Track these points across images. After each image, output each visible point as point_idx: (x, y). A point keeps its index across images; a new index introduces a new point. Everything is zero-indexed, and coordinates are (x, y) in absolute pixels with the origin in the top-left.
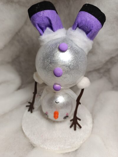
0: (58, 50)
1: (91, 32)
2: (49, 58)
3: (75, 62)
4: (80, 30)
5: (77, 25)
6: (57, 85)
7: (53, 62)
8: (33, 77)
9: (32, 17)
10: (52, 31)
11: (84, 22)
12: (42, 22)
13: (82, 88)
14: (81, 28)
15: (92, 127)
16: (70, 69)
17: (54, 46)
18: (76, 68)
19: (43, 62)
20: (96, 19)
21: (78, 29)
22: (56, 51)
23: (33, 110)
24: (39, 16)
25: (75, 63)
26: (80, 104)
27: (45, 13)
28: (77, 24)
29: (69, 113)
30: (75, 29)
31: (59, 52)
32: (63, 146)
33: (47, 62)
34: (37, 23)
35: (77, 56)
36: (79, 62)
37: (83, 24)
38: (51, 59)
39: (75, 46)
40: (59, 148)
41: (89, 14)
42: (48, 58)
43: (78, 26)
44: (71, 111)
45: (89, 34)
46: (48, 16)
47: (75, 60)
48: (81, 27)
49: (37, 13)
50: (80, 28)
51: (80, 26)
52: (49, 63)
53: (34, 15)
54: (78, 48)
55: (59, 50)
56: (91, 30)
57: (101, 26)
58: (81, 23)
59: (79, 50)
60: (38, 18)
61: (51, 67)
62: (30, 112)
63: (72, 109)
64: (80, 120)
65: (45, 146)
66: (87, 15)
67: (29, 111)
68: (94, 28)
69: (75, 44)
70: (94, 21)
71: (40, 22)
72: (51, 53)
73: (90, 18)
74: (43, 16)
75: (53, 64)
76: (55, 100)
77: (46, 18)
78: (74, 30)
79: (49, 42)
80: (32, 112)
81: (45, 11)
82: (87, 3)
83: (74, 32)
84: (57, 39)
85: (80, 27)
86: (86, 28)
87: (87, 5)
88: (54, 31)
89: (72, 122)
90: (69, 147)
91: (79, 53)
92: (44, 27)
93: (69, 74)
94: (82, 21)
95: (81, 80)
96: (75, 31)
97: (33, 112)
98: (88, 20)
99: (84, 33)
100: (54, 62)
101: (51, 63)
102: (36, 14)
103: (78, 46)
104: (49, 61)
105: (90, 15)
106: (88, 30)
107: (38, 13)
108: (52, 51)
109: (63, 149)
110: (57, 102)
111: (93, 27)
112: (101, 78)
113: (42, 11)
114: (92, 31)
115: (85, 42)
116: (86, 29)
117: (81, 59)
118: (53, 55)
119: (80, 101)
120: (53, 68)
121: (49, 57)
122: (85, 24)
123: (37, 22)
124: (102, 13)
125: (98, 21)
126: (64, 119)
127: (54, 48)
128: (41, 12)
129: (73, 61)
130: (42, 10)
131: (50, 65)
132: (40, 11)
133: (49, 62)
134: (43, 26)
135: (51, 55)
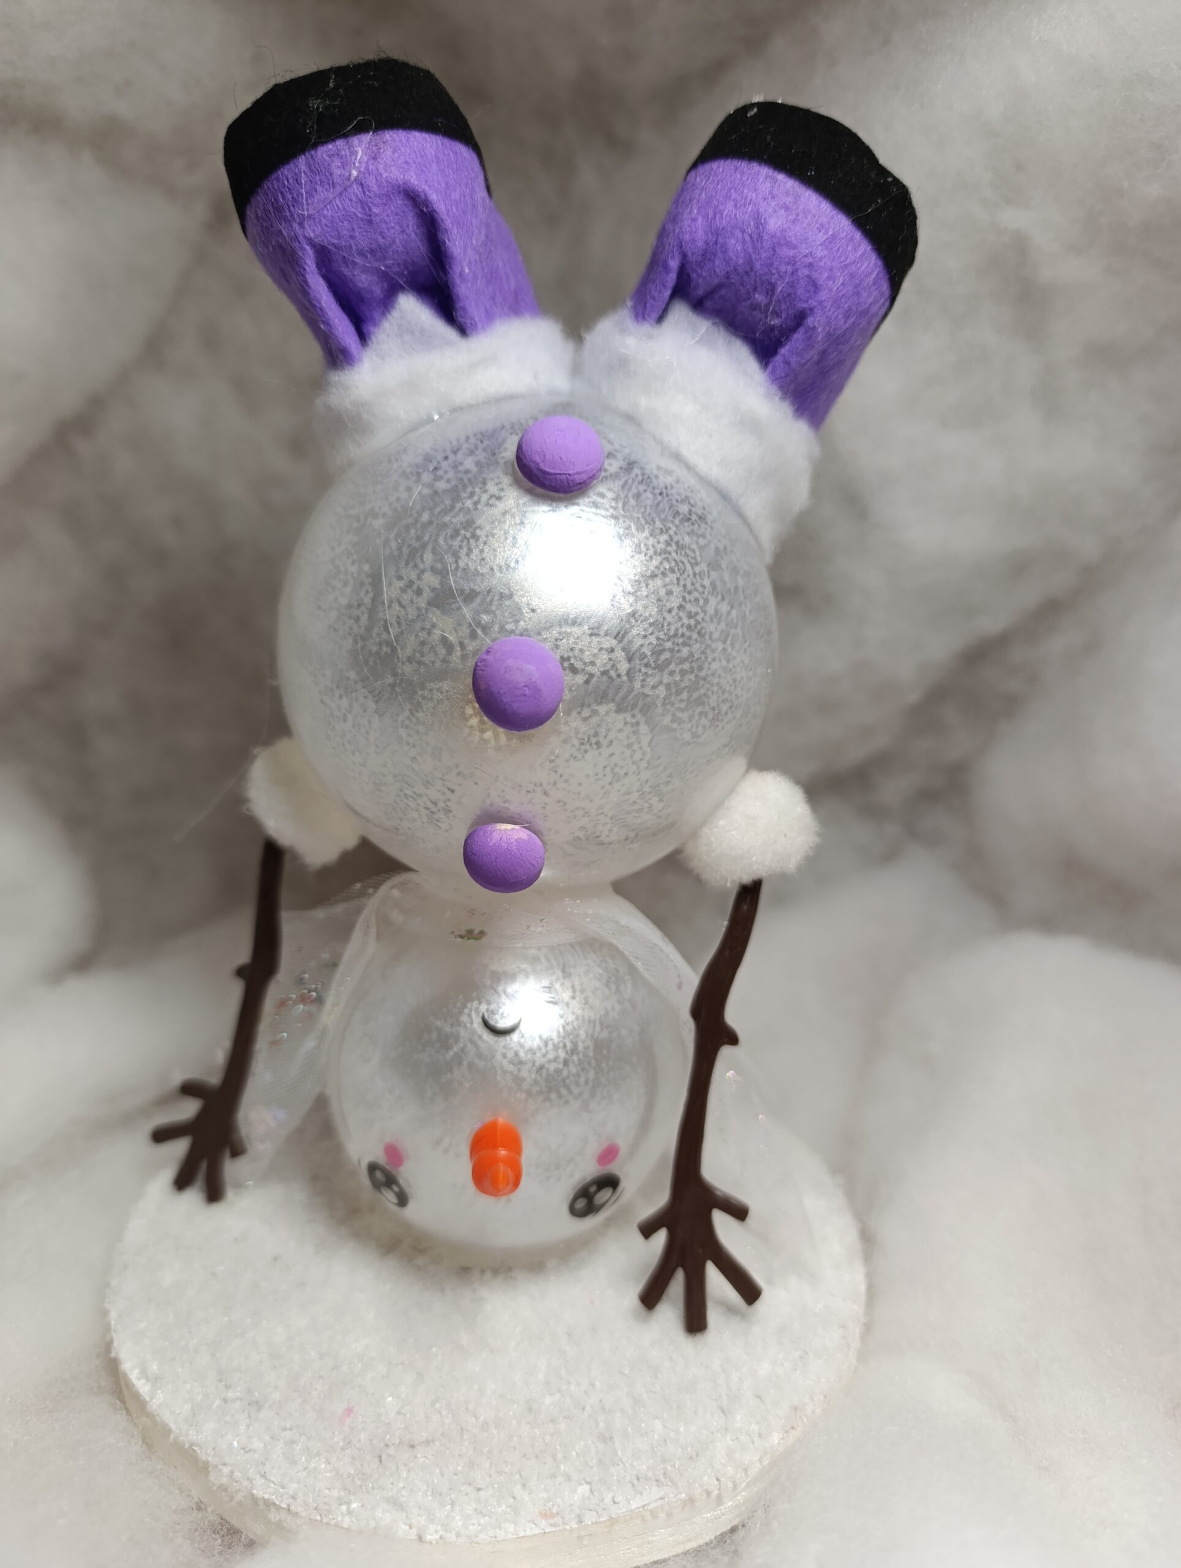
0: (506, 480)
1: (798, 336)
2: (428, 557)
3: (677, 590)
4: (704, 325)
5: (672, 278)
6: (506, 833)
7: (466, 586)
8: (239, 800)
9: (267, 185)
10: (450, 333)
11: (735, 246)
12: (363, 240)
13: (747, 879)
14: (709, 304)
15: (863, 1288)
16: (630, 659)
17: (472, 453)
18: (685, 651)
19: (367, 600)
20: (842, 224)
21: (680, 313)
22: (492, 488)
23: (231, 1169)
24: (337, 172)
25: (675, 602)
26: (732, 1039)
27: (387, 154)
28: (674, 264)
29: (623, 1144)
30: (660, 319)
31: (525, 499)
32: (584, 1489)
33: (406, 598)
34: (310, 242)
35: (687, 539)
36: (713, 602)
37: (727, 261)
38: (449, 559)
39: (668, 463)
40: (546, 1515)
41: (781, 177)
42: (413, 556)
43: (682, 290)
44: (645, 1125)
45: (783, 351)
46: (414, 180)
47: (672, 577)
48: (710, 294)
49: (315, 146)
50: (699, 306)
51: (701, 283)
52: (429, 603)
53: (286, 172)
54: (692, 481)
55: (517, 482)
56: (800, 318)
57: (885, 287)
58: (708, 254)
59: (704, 498)
60: (322, 193)
61: (452, 638)
62: (193, 1197)
63: (650, 1106)
64: (739, 1213)
65: (384, 1515)
66: (765, 187)
67: (182, 1182)
68: (823, 295)
69: (660, 442)
70: (821, 237)
71: (345, 228)
72: (446, 511)
73: (787, 209)
74: (371, 182)
75: (467, 612)
76: (483, 1008)
77: (399, 202)
78: (646, 328)
79: (414, 428)
80: (214, 1194)
81: (389, 135)
82: (758, 98)
83: (650, 337)
84: (499, 400)
85: (700, 292)
86: (759, 298)
87: (751, 114)
88: (463, 331)
89: (661, 1237)
90: (651, 1495)
91: (701, 518)
92: (378, 291)
93: (619, 710)
94: (717, 233)
95: (732, 790)
96: (654, 331)
97: (230, 1194)
98: (774, 223)
99: (743, 353)
100: (479, 586)
101: (443, 599)
102: (302, 162)
103: (689, 467)
104: (430, 580)
105: (786, 184)
106: (775, 322)
107: (324, 152)
108: (455, 489)
109: (589, 1518)
110: (502, 1024)
111: (815, 287)
112: (889, 856)
113: (367, 137)
114: (810, 321)
115: (750, 425)
116: (755, 307)
117: (726, 576)
118: (469, 524)
119: (734, 1014)
120: (471, 646)
121: (424, 547)
122: (750, 262)
123: (311, 231)
124: (884, 172)
125: (858, 235)
126: (574, 1212)
127: (469, 463)
128: (355, 140)
129: (658, 582)
130: (361, 129)
131: (435, 616)
132: (345, 136)
133: (427, 594)
134: (364, 280)
135: (444, 526)
